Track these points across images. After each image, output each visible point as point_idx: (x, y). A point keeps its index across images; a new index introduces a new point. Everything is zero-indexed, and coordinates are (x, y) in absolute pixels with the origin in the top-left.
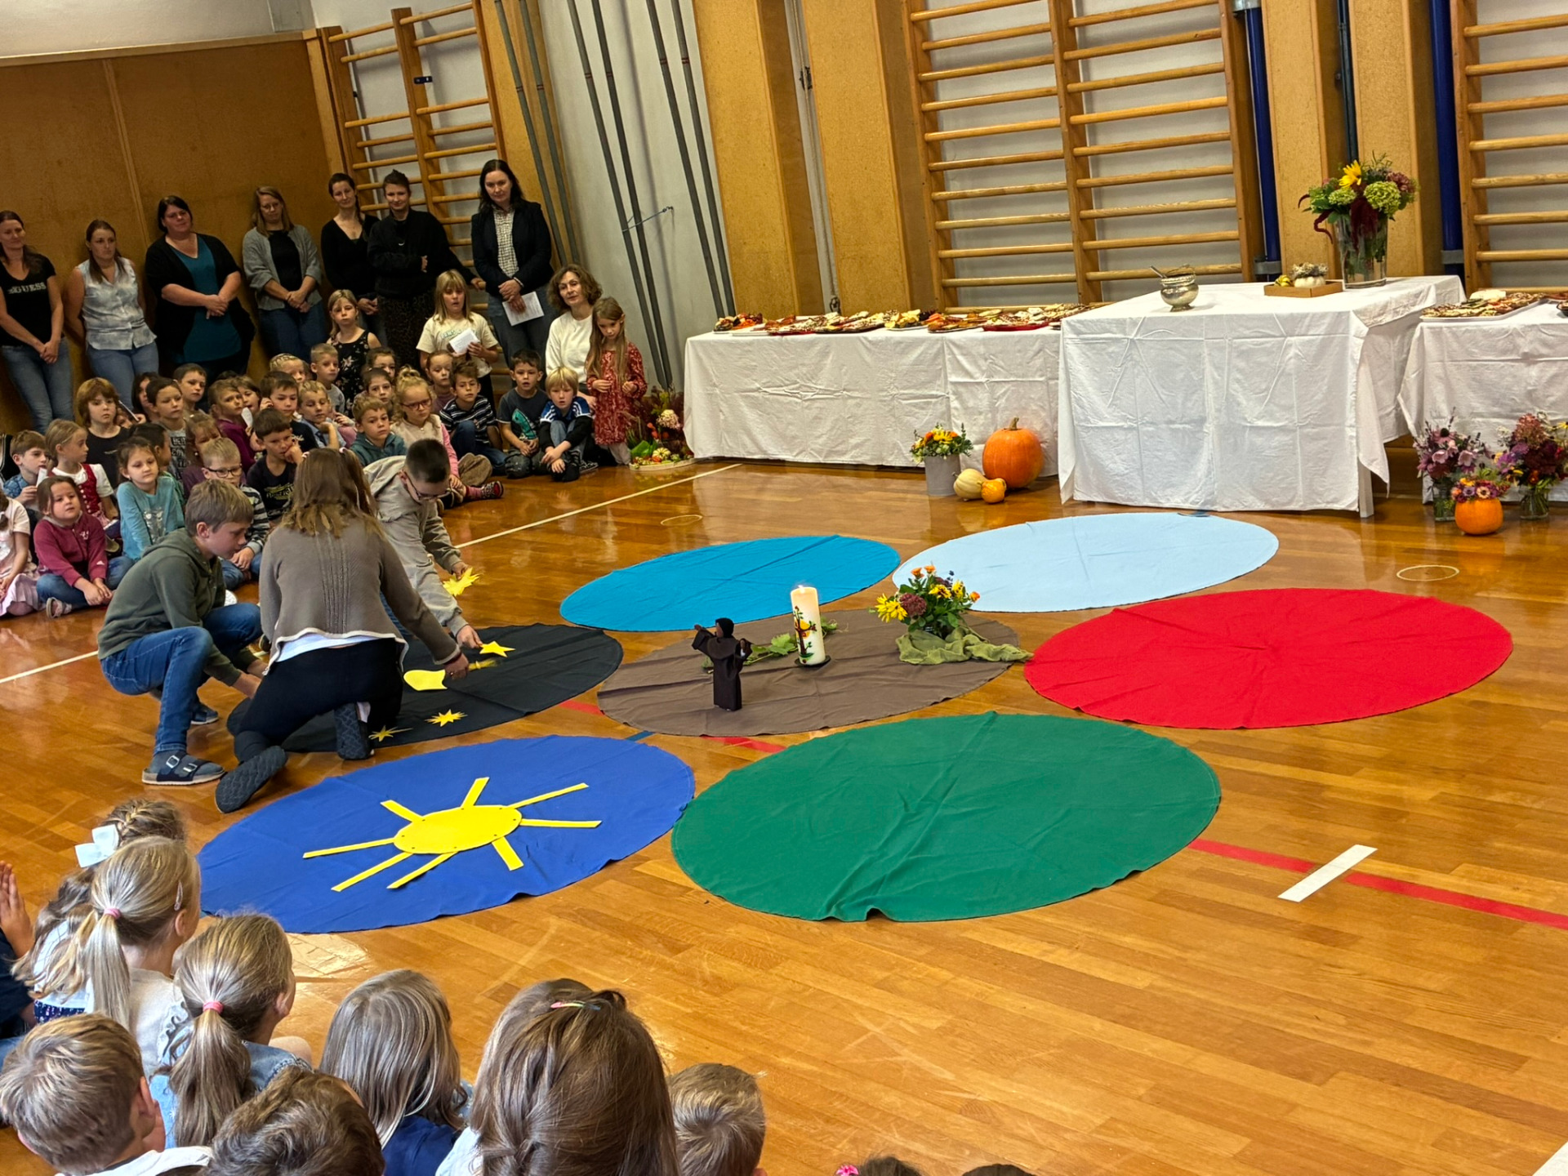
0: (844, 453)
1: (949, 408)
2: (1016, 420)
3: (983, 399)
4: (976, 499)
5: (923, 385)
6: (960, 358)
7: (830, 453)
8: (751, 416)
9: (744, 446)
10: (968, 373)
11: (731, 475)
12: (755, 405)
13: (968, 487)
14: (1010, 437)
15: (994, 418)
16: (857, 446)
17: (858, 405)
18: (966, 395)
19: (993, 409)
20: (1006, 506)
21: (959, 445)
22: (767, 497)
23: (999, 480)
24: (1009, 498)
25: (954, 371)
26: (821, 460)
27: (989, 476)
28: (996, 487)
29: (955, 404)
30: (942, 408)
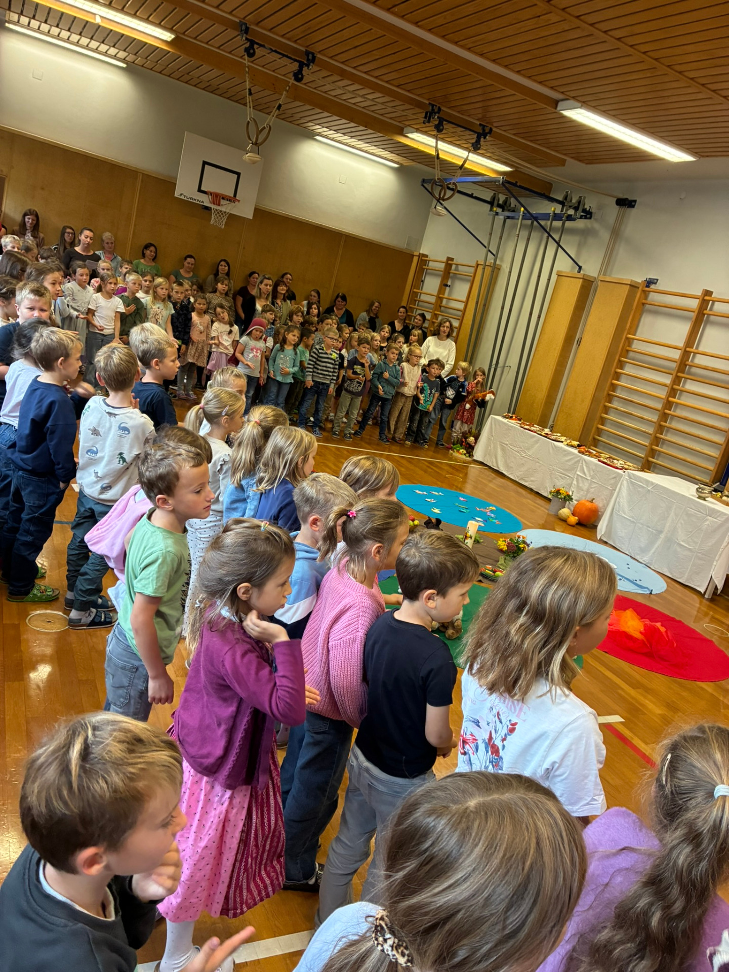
0: (526, 481)
1: (572, 483)
2: (593, 499)
3: (585, 486)
4: (564, 520)
5: (566, 470)
6: (585, 467)
7: (522, 479)
8: (500, 453)
9: (493, 462)
10: (584, 473)
11: (483, 470)
12: (503, 449)
13: (563, 515)
14: (588, 504)
15: (586, 495)
16: (532, 481)
17: (540, 467)
18: (580, 481)
19: (588, 491)
20: (574, 529)
21: (568, 498)
22: (491, 485)
23: (577, 518)
24: (578, 526)
25: (580, 471)
26: (517, 480)
27: (574, 514)
28: (573, 520)
29: (575, 482)
30: (569, 482)
